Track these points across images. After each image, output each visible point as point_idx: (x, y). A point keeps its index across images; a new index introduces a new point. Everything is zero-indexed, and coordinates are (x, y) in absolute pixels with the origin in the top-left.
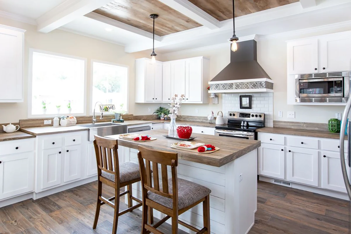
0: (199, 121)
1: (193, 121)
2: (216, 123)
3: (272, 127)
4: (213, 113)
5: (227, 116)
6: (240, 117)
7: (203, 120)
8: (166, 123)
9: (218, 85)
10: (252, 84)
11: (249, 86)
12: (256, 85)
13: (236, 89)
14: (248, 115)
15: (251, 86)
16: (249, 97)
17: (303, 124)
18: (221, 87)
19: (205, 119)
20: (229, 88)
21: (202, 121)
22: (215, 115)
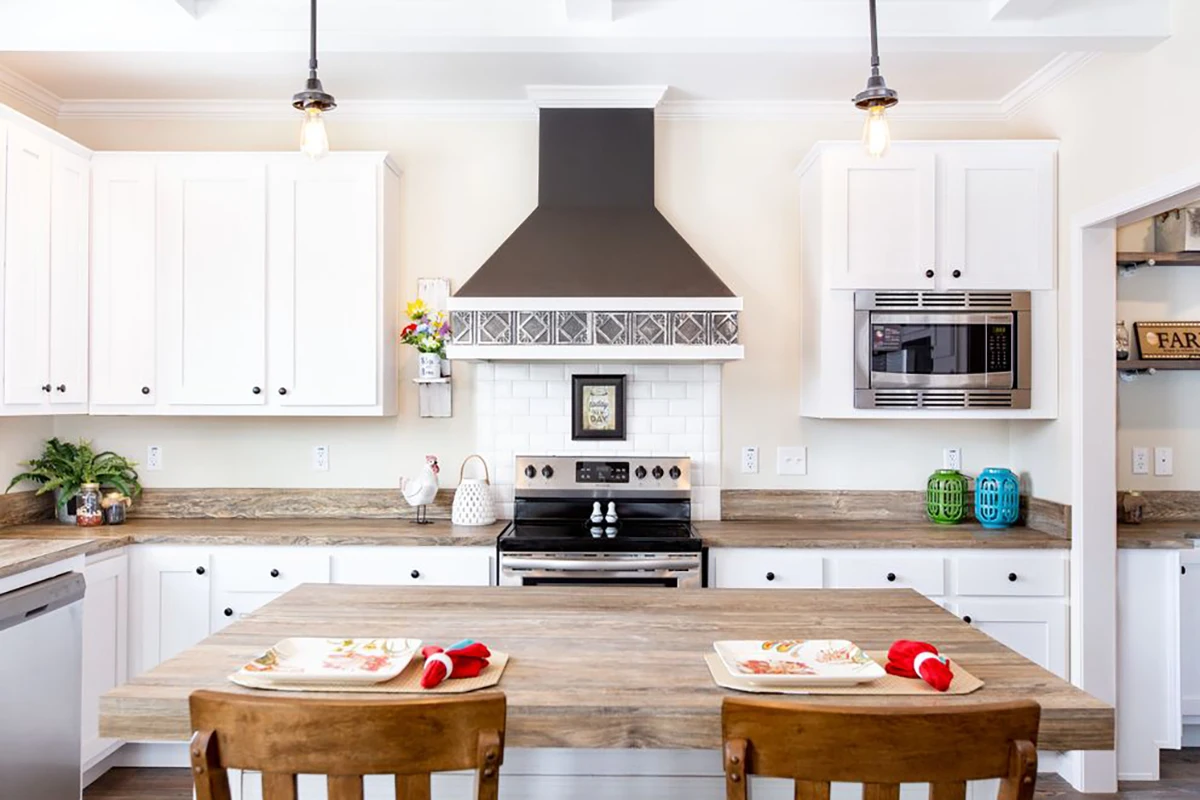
0: (338, 512)
1: (297, 518)
2: (454, 521)
3: (719, 518)
4: (435, 466)
5: (512, 482)
6: (579, 480)
7: (359, 508)
8: (149, 541)
9: (503, 315)
10: (678, 322)
11: (664, 329)
12: (697, 329)
13: (601, 340)
14: (618, 470)
15: (675, 329)
16: (619, 380)
17: (838, 498)
18: (519, 327)
19: (373, 500)
20: (562, 339)
21: (353, 512)
22: (446, 481)
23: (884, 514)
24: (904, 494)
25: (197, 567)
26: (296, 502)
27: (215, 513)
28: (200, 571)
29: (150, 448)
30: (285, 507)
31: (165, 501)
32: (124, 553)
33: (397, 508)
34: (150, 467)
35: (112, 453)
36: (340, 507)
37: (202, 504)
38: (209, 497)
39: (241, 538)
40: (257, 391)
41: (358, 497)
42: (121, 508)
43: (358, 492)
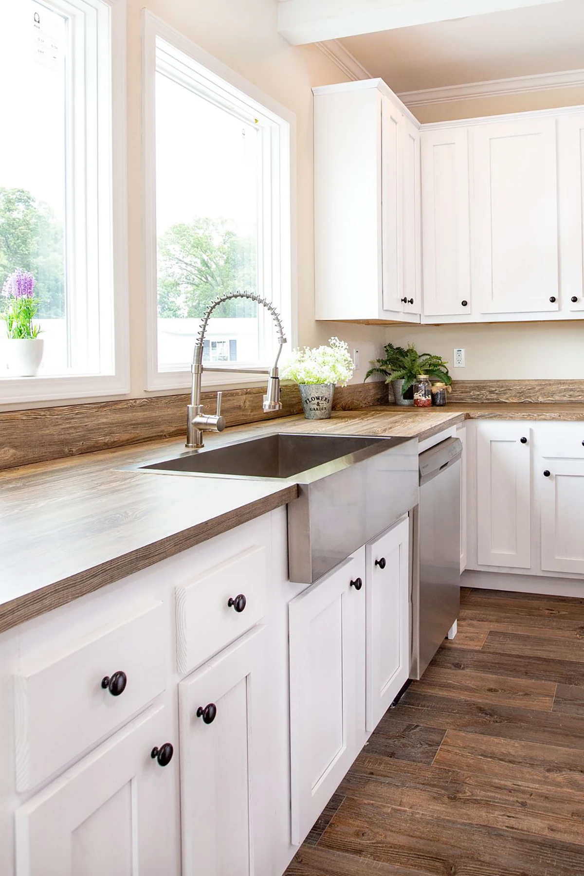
8: (482, 417)
25: (521, 437)
26: (571, 390)
27: (507, 399)
28: (524, 441)
29: (455, 350)
30: (563, 394)
31: (468, 390)
34: (456, 365)
35: (429, 355)
37: (496, 392)
38: (502, 387)
39: (556, 415)
40: (553, 300)
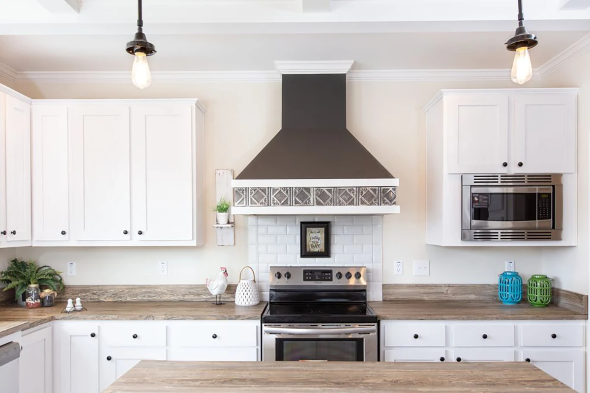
0: (172, 298)
1: (149, 301)
2: (236, 303)
3: (381, 300)
4: (226, 273)
5: (268, 281)
6: (305, 280)
7: (184, 295)
9: (264, 190)
10: (362, 193)
11: (355, 197)
12: (373, 196)
13: (319, 204)
14: (326, 274)
15: (360, 197)
17: (447, 288)
18: (272, 196)
19: (191, 291)
20: (296, 203)
21: (181, 298)
22: (232, 280)
23: (472, 297)
24: (484, 286)
25: (92, 332)
26: (149, 292)
27: (105, 299)
28: (93, 335)
29: (69, 263)
30: (143, 295)
31: (77, 292)
32: (50, 326)
33: (205, 295)
34: (69, 274)
35: (47, 266)
36: (173, 295)
37: (98, 294)
38: (101, 290)
39: (116, 316)
40: (126, 232)
41: (183, 290)
42: (51, 297)
43: (183, 286)
